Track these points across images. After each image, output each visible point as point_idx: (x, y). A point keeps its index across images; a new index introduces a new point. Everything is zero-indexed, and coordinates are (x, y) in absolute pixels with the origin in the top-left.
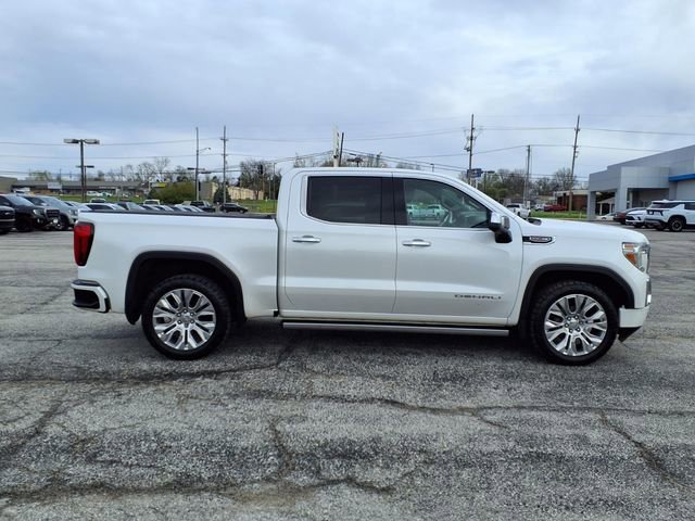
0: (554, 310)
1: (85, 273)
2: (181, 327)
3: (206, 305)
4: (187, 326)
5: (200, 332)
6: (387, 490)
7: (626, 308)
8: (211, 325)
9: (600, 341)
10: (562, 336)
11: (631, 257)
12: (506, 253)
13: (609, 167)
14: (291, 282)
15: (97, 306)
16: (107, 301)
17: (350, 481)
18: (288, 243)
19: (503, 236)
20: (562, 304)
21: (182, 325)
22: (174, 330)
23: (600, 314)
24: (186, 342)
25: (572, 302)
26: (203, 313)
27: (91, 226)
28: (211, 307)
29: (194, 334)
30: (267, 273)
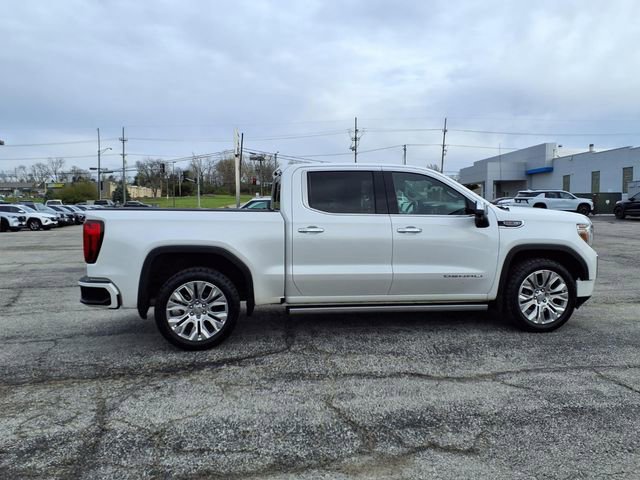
0: (525, 285)
1: (94, 270)
2: (193, 319)
3: (218, 297)
4: (198, 317)
5: (213, 322)
6: (471, 451)
7: (582, 280)
8: (223, 315)
9: (563, 310)
10: (532, 308)
11: (583, 236)
12: (486, 236)
13: (475, 163)
14: (298, 270)
15: (109, 303)
16: (119, 297)
17: (434, 446)
18: (294, 234)
19: (482, 222)
20: (532, 279)
21: (195, 316)
22: (187, 321)
23: (562, 286)
24: (199, 333)
25: (540, 276)
26: (216, 304)
27: (101, 224)
28: (223, 297)
29: (208, 325)
30: (275, 263)
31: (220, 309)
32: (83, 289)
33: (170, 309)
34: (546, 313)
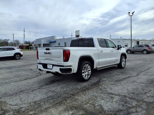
4: (86, 73)
27: (69, 51)
28: (90, 68)
31: (89, 71)
32: (60, 68)
33: (82, 72)
34: (124, 65)
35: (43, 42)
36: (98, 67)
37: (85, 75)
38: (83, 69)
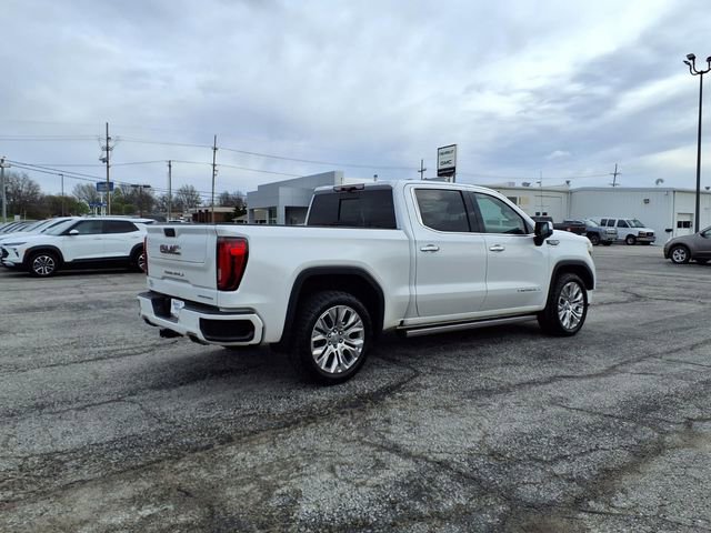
0: (562, 296)
2: (332, 349)
3: (355, 322)
4: (335, 347)
5: (350, 351)
7: (590, 289)
8: (359, 342)
9: (581, 316)
10: (565, 315)
15: (252, 338)
16: (264, 330)
18: (417, 253)
19: (540, 241)
20: (565, 291)
22: (327, 352)
23: (580, 296)
24: (339, 364)
25: (569, 288)
26: (353, 330)
27: (243, 241)
28: (360, 322)
29: (347, 354)
30: (403, 283)
31: (354, 335)
33: (314, 340)
34: (572, 319)
35: (286, 199)
36: (411, 321)
37: (326, 357)
38: (319, 324)
